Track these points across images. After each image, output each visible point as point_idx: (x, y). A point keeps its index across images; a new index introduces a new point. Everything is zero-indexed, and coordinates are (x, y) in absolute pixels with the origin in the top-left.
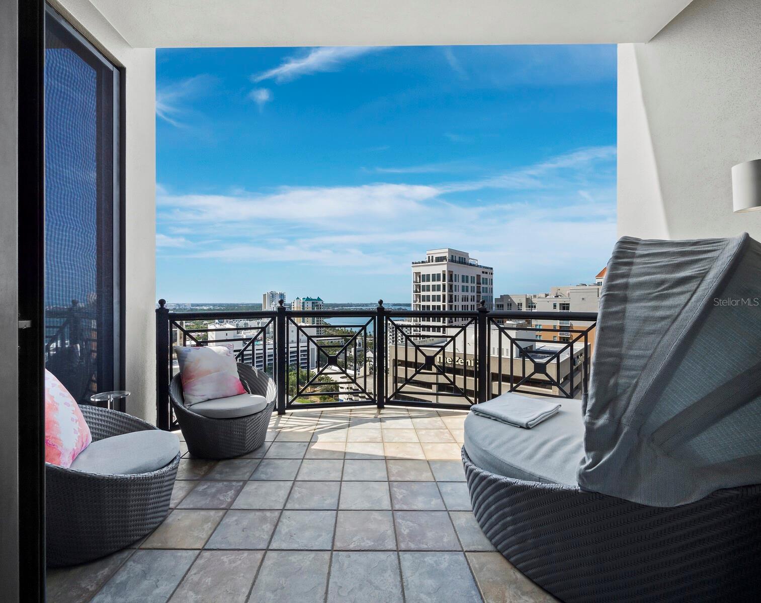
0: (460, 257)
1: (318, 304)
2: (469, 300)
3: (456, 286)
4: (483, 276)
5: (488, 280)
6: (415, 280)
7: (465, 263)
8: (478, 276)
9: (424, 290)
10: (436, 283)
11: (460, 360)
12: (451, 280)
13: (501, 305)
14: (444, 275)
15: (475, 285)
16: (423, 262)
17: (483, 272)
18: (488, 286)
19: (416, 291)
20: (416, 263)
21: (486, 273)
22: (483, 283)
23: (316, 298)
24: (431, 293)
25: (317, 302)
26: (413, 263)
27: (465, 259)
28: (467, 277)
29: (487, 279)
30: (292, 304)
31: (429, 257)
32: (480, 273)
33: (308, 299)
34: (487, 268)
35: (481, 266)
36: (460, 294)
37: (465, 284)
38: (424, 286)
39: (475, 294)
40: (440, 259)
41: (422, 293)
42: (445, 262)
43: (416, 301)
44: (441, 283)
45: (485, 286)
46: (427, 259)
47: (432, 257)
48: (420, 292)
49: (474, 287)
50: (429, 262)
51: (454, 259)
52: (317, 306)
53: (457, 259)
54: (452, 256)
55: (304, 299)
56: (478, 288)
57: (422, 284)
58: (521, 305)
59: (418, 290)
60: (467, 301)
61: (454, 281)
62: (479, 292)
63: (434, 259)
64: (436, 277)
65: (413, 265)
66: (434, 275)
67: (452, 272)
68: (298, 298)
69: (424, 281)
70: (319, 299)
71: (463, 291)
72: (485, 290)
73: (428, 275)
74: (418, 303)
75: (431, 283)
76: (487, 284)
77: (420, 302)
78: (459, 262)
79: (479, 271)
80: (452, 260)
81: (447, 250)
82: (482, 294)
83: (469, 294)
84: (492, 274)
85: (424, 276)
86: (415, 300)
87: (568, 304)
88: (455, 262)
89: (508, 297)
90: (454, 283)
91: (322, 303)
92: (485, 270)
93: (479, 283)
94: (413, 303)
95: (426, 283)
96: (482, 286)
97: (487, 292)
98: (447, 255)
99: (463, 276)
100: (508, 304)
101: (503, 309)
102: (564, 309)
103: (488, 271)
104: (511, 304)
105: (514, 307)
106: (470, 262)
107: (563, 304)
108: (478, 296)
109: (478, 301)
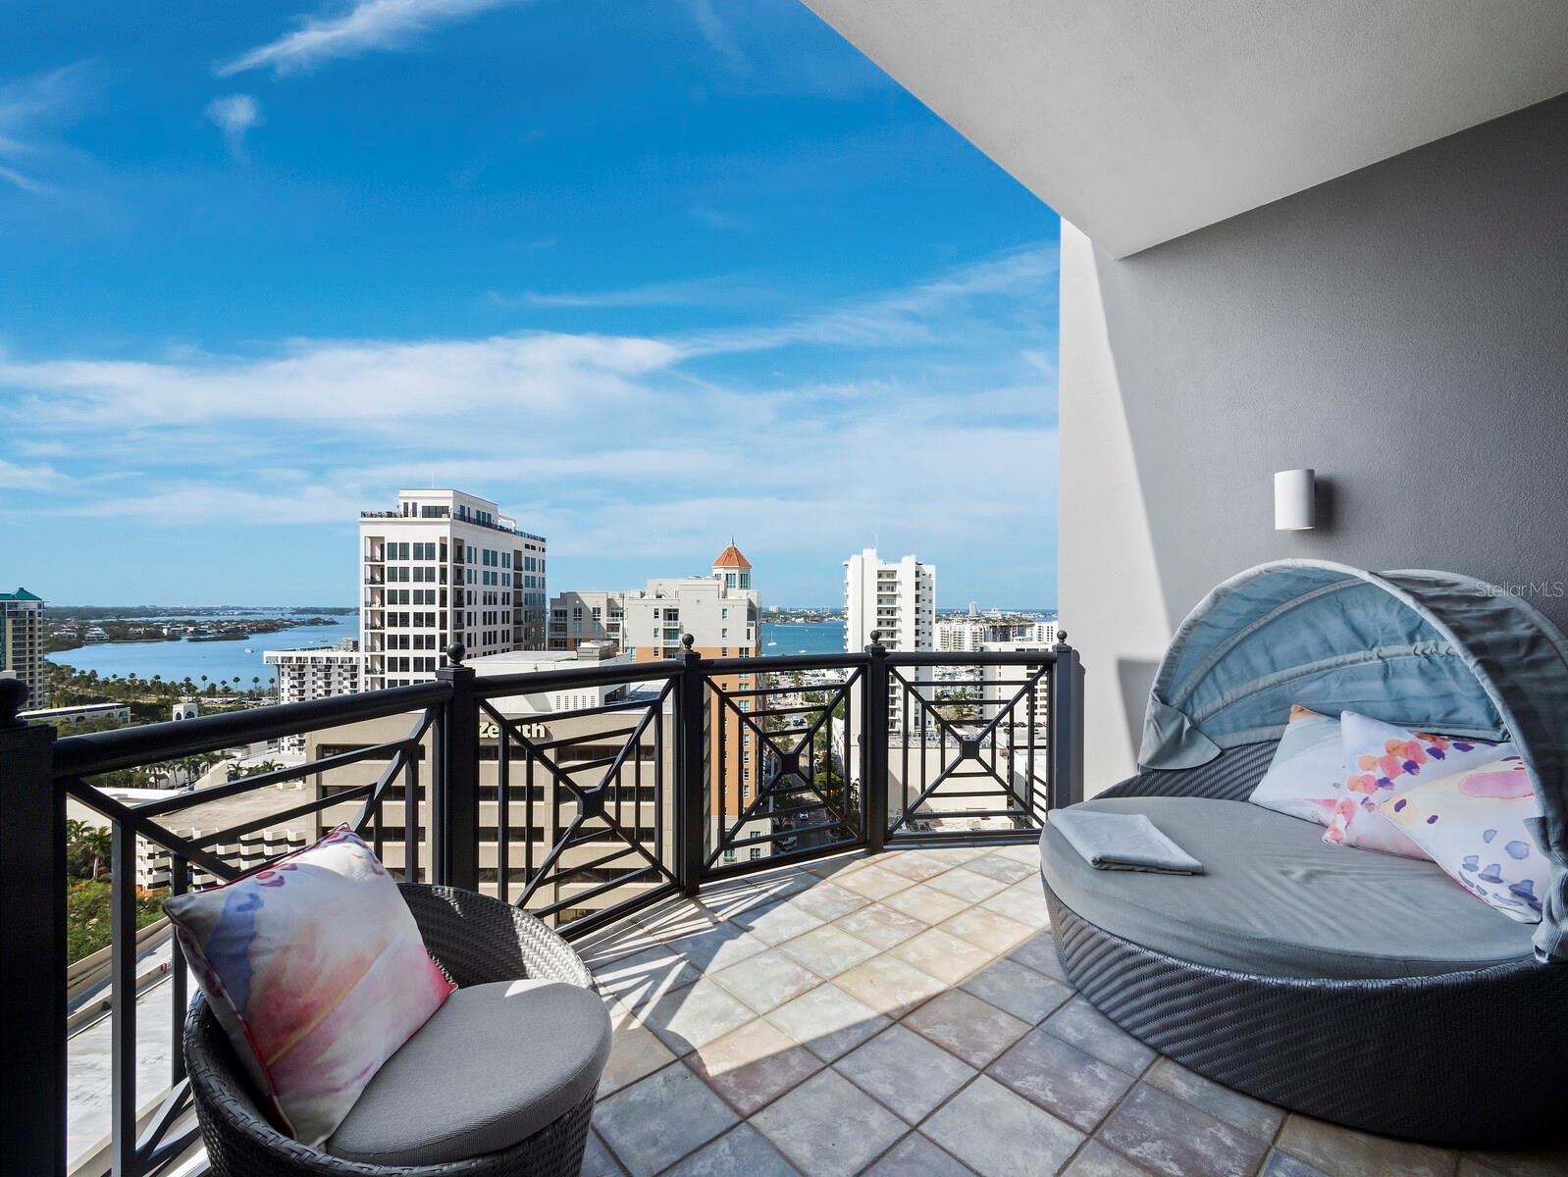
0: (478, 512)
1: (20, 608)
2: (499, 600)
3: (469, 571)
4: (527, 553)
5: (537, 561)
6: (369, 555)
7: (489, 525)
8: (518, 554)
9: (392, 578)
10: (424, 564)
11: (492, 727)
12: (459, 558)
13: (561, 612)
14: (443, 548)
15: (511, 571)
16: (390, 515)
17: (527, 546)
18: (537, 574)
19: (373, 581)
20: (372, 516)
21: (533, 548)
22: (527, 568)
23: (13, 591)
24: (411, 586)
25: (16, 605)
26: (364, 515)
27: (489, 515)
28: (495, 554)
29: (533, 560)
31: (406, 505)
32: (521, 548)
34: (535, 538)
35: (522, 534)
36: (478, 588)
37: (490, 569)
38: (392, 570)
39: (510, 589)
40: (432, 512)
41: (388, 586)
42: (445, 519)
43: (373, 602)
44: (436, 564)
45: (530, 573)
46: (402, 509)
47: (415, 505)
48: (382, 582)
49: (509, 575)
50: (406, 516)
51: (466, 515)
53: (473, 515)
54: (462, 508)
56: (518, 577)
57: (388, 563)
58: (599, 612)
59: (378, 578)
60: (495, 603)
61: (466, 561)
62: (518, 585)
63: (419, 510)
64: (423, 551)
65: (363, 519)
66: (418, 547)
67: (463, 541)
69: (392, 556)
70: (23, 594)
71: (486, 582)
72: (531, 582)
73: (404, 546)
74: (377, 607)
75: (411, 564)
76: (534, 569)
77: (383, 604)
78: (478, 522)
79: (519, 543)
80: (462, 516)
81: (450, 494)
82: (525, 590)
83: (499, 589)
84: (544, 550)
85: (392, 546)
86: (369, 600)
87: (677, 610)
88: (469, 521)
89: (574, 596)
90: (466, 566)
91: (40, 606)
92: (531, 542)
93: (518, 567)
94: (363, 609)
95: (398, 563)
96: (525, 573)
97: (534, 585)
98: (450, 503)
99: (486, 552)
100: (575, 610)
101: (566, 620)
102: (670, 618)
103: (537, 544)
104: (580, 610)
105: (586, 618)
106: (501, 522)
107: (670, 610)
108: (518, 594)
109: (518, 604)
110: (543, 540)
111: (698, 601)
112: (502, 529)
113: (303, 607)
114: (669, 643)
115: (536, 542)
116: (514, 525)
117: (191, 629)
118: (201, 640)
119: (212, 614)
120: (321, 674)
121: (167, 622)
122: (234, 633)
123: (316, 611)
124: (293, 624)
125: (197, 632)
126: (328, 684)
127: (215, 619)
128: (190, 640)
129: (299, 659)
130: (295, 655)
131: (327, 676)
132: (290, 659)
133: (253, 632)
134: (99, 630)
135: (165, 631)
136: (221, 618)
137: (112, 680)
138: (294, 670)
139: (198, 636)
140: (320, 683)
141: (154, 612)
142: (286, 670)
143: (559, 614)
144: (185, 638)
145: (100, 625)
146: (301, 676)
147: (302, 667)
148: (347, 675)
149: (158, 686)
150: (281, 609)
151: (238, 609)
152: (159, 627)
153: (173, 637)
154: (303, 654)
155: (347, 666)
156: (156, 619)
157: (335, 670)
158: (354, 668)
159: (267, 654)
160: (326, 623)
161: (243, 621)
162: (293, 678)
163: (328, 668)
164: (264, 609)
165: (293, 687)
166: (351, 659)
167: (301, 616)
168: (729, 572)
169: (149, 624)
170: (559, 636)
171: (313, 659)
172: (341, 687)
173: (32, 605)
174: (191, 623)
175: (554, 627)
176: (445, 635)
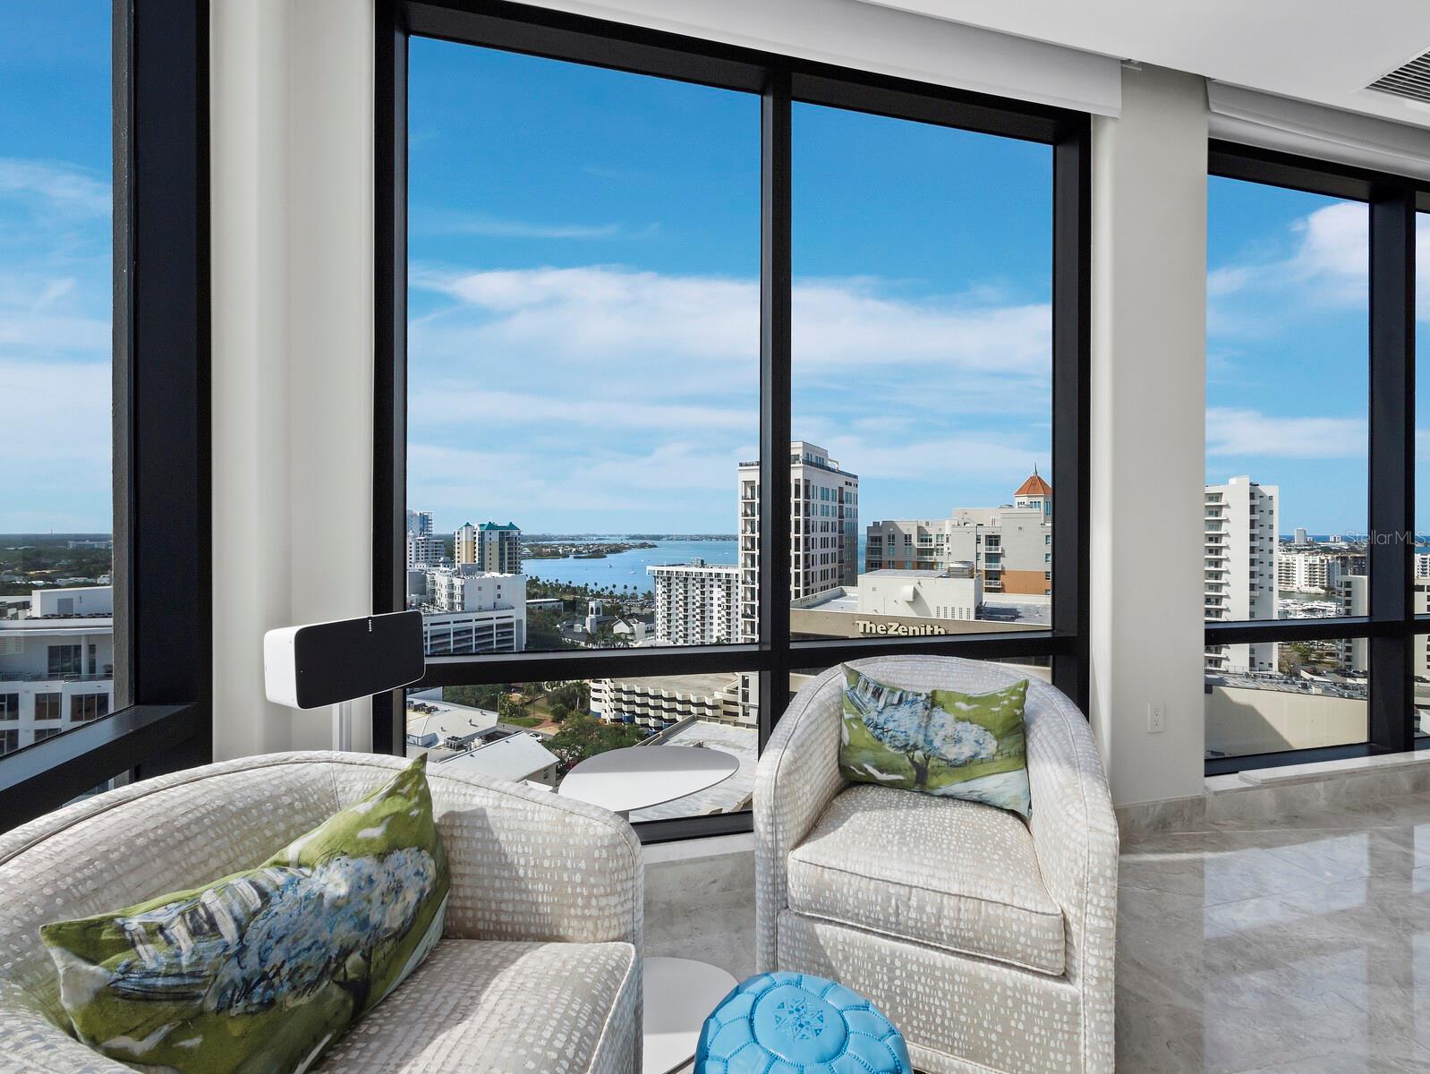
0: (817, 457)
1: (511, 535)
2: (819, 529)
3: (813, 505)
4: (846, 489)
7: (824, 467)
8: (841, 489)
12: (806, 495)
13: (875, 538)
14: (797, 487)
15: (837, 504)
17: (846, 483)
18: (853, 506)
19: (746, 514)
20: (746, 465)
21: (850, 484)
22: (847, 503)
23: (507, 524)
25: (509, 533)
26: (741, 465)
27: (823, 459)
28: (828, 490)
29: (851, 495)
30: (456, 536)
32: (843, 485)
33: (491, 527)
34: (850, 476)
35: (842, 473)
36: (818, 519)
39: (836, 519)
41: (758, 518)
42: (796, 464)
43: (746, 531)
45: (848, 506)
48: (753, 515)
49: (836, 507)
51: (809, 460)
52: (508, 539)
54: (807, 454)
55: (482, 525)
56: (841, 508)
57: (757, 501)
58: (910, 538)
59: (749, 512)
60: (828, 531)
61: (811, 497)
62: (841, 516)
65: (741, 468)
67: (809, 481)
68: (468, 525)
70: (512, 526)
71: (822, 514)
72: (849, 513)
74: (748, 534)
76: (850, 502)
78: (817, 465)
79: (841, 481)
80: (807, 462)
81: (800, 444)
82: (845, 520)
83: (830, 519)
84: (856, 485)
87: (999, 536)
88: (812, 465)
89: (891, 524)
90: (811, 501)
91: (519, 534)
93: (841, 501)
94: (740, 536)
96: (845, 506)
97: (851, 516)
98: (800, 452)
99: (823, 490)
100: (889, 536)
101: (881, 545)
102: (991, 544)
103: (850, 480)
104: (893, 537)
105: (900, 541)
106: (830, 464)
107: (991, 536)
108: (841, 523)
109: (841, 532)
110: (856, 477)
111: (1020, 528)
112: (829, 469)
113: (633, 534)
114: (990, 566)
115: (852, 479)
116: (837, 466)
117: (574, 550)
118: (580, 558)
119: (581, 539)
120: (681, 584)
121: (559, 545)
122: (597, 553)
123: (642, 537)
124: (631, 547)
125: (577, 552)
126: (686, 592)
127: (585, 543)
128: (575, 558)
129: (668, 572)
130: (665, 569)
131: (685, 586)
132: (663, 572)
133: (608, 552)
134: (527, 550)
135: (560, 551)
136: (589, 542)
137: (547, 583)
138: (664, 580)
139: (578, 555)
140: (681, 591)
141: (551, 539)
142: (660, 580)
143: (874, 540)
144: (571, 556)
145: (526, 546)
146: (669, 585)
147: (669, 579)
148: (698, 585)
149: (569, 589)
150: (620, 536)
151: (596, 536)
152: (555, 548)
153: (565, 556)
154: (670, 569)
155: (698, 578)
156: (551, 542)
157: (690, 581)
158: (703, 580)
159: (649, 568)
160: (651, 546)
161: (600, 545)
162: (664, 586)
163: (686, 579)
164: (610, 536)
165: (664, 592)
166: (701, 573)
167: (632, 541)
168: (1034, 500)
169: (551, 546)
170: (876, 558)
171: (677, 572)
172: (694, 594)
173: (516, 533)
174: (573, 546)
175: (870, 551)
176: (799, 555)
